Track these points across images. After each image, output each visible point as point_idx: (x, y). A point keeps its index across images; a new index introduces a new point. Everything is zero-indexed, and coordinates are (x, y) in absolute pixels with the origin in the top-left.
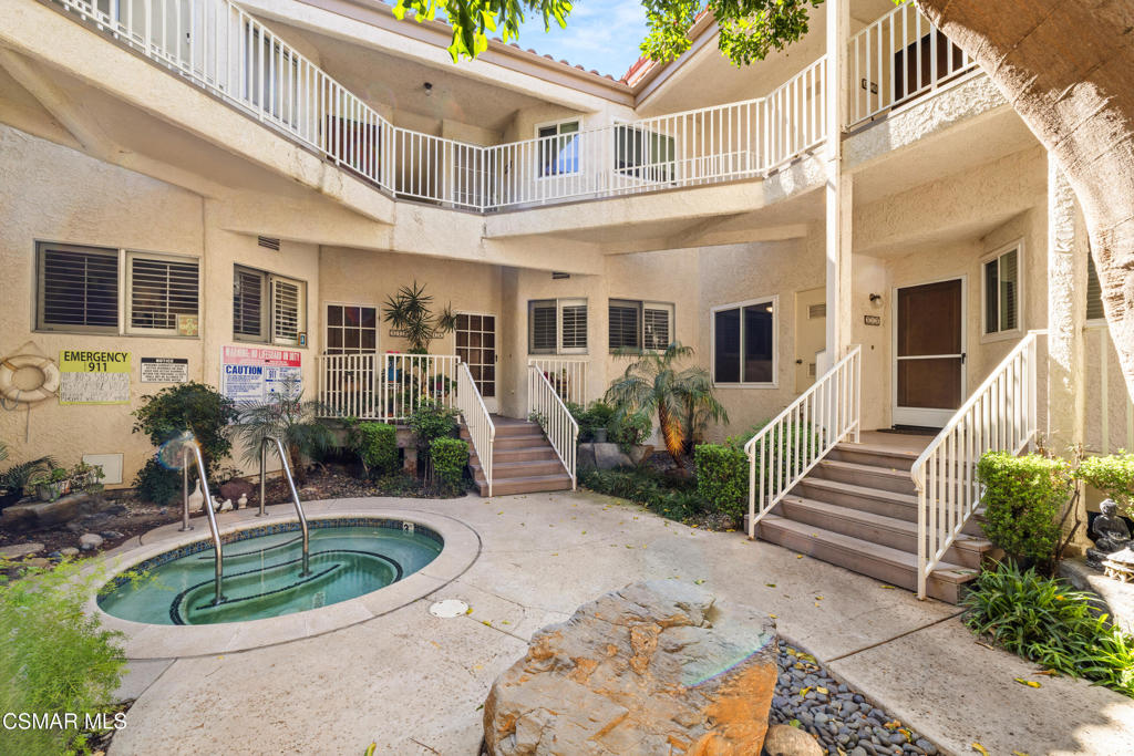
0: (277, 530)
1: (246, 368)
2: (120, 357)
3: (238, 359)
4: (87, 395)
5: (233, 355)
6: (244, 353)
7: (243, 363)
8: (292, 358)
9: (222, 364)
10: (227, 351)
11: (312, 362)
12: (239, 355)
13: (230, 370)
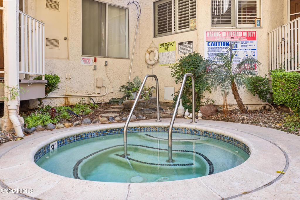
0: (189, 132)
1: (219, 43)
2: (173, 44)
3: (214, 38)
4: (165, 61)
5: (211, 35)
6: (218, 34)
7: (217, 40)
8: (250, 35)
9: (205, 41)
10: (208, 34)
11: (265, 36)
12: (215, 36)
13: (209, 44)
